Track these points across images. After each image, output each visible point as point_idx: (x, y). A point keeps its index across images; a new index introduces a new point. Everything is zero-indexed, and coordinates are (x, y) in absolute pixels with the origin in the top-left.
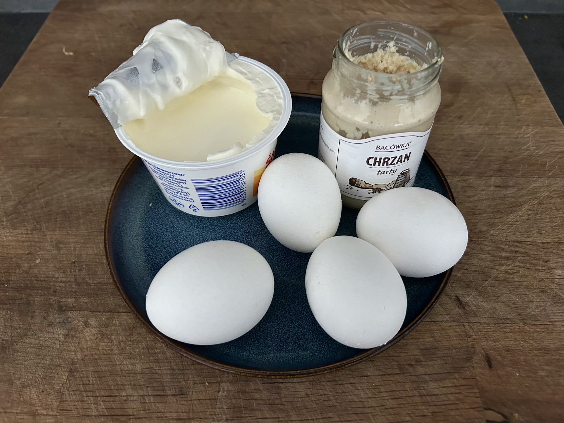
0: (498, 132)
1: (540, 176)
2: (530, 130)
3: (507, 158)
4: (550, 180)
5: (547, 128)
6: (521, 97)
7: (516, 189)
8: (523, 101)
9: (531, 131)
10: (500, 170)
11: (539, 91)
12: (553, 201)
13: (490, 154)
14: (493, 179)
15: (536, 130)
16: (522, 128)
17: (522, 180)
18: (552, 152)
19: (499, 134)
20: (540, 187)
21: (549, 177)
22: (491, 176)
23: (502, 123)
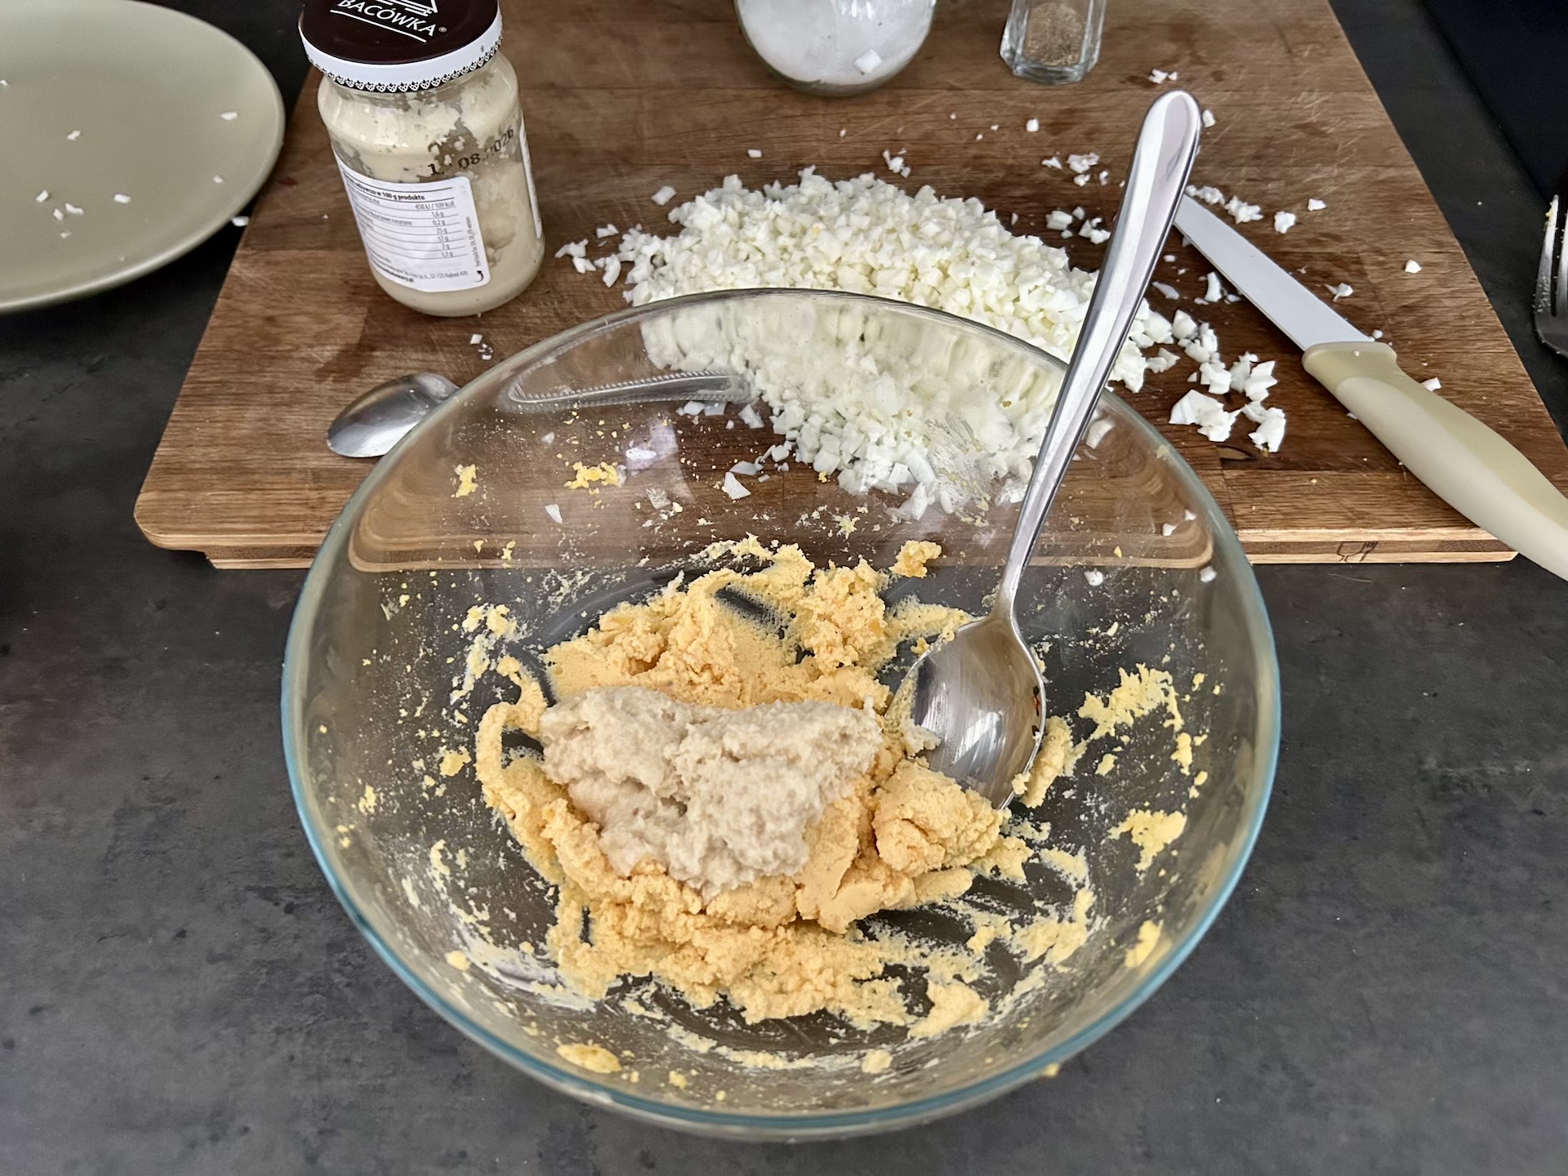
0: (1257, 102)
1: (1326, 164)
2: (1314, 97)
3: (1272, 139)
4: (1341, 170)
5: (1345, 94)
6: (1301, 47)
7: (1282, 183)
8: (1306, 54)
9: (1316, 99)
10: (1257, 157)
11: (1337, 37)
12: (1345, 197)
13: (1242, 134)
14: (1244, 170)
15: (1323, 98)
16: (1299, 95)
17: (1294, 171)
18: (1349, 131)
19: (1260, 105)
20: (1324, 180)
21: (1340, 166)
22: (1241, 165)
23: (1266, 88)
